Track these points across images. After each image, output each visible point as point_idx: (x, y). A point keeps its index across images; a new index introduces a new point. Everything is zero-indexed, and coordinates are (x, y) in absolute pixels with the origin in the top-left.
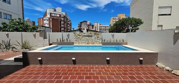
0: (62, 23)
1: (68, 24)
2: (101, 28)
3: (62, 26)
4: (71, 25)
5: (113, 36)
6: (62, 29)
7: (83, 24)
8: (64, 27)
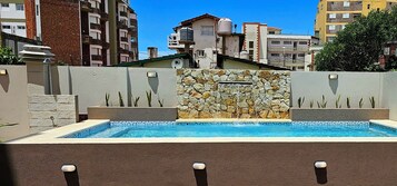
0: (93, 18)
1: (121, 25)
2: (275, 48)
3: (94, 34)
4: (133, 33)
5: (334, 83)
6: (95, 50)
7: (197, 30)
8: (102, 42)
